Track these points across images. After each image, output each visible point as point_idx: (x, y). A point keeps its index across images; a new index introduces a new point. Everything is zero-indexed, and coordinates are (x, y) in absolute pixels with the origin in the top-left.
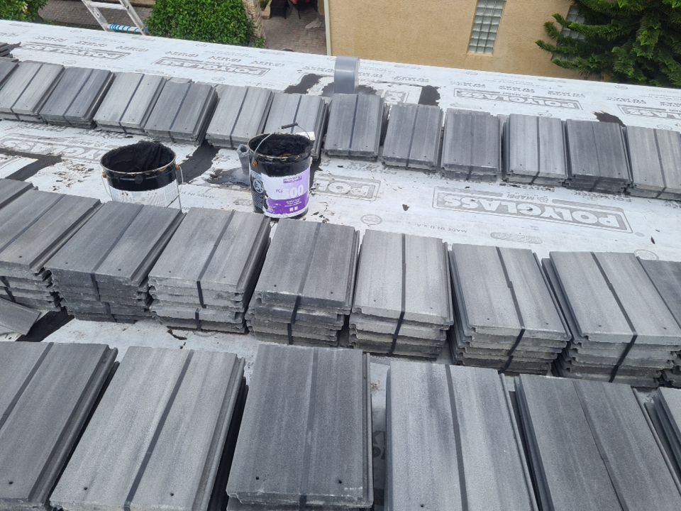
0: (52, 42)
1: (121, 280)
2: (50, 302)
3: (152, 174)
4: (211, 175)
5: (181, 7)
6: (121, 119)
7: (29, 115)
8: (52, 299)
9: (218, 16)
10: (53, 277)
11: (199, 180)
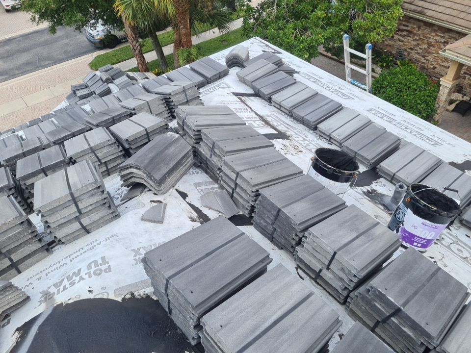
0: (316, 77)
1: (293, 222)
2: (247, 209)
3: (340, 172)
4: (368, 191)
5: (393, 84)
6: (332, 132)
7: (286, 109)
8: (249, 208)
9: (415, 98)
10: (260, 198)
11: (359, 189)
